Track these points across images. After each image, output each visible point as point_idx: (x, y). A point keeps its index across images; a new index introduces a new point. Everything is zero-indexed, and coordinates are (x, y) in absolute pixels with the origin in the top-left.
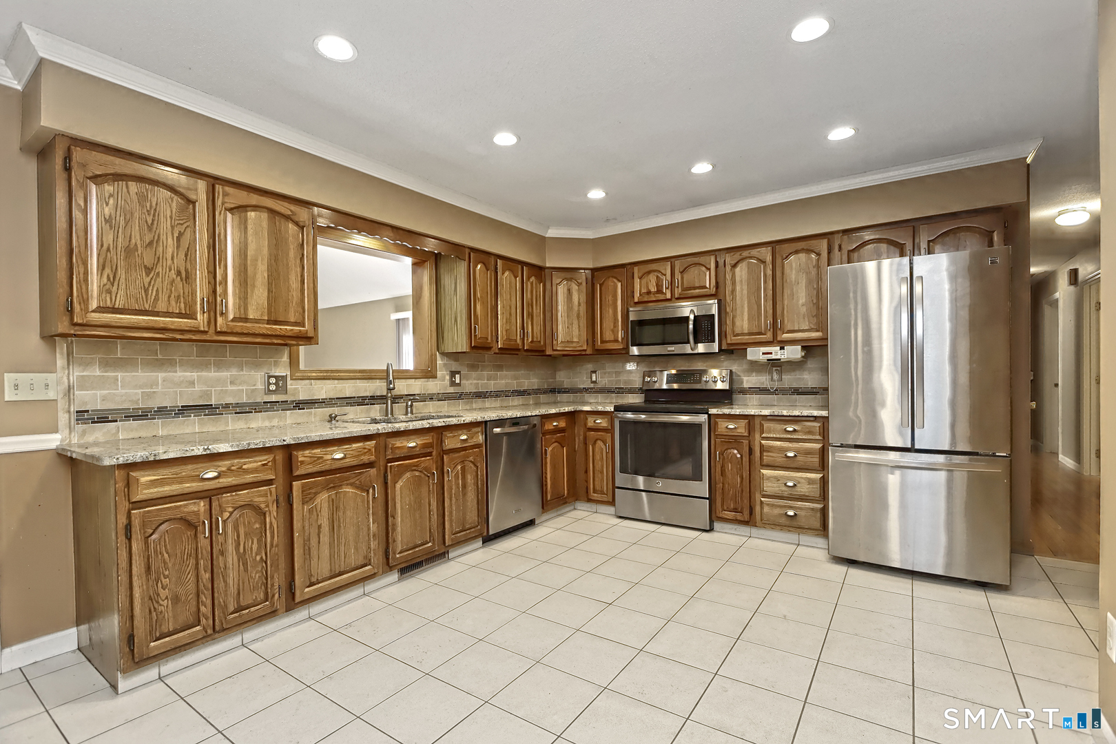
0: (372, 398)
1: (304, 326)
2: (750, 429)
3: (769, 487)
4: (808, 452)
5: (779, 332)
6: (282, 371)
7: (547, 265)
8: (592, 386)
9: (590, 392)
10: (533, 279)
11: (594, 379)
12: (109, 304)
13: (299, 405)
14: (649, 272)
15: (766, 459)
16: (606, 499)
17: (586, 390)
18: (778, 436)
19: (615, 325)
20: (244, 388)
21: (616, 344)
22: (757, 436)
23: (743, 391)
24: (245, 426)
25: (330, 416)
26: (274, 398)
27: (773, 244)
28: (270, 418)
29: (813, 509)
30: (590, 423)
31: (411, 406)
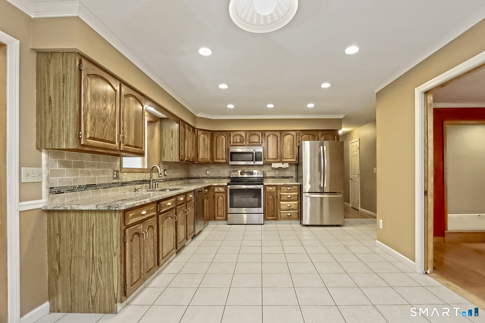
0: (143, 181)
1: (142, 149)
2: (277, 189)
3: (283, 207)
4: (294, 196)
5: (282, 159)
6: (118, 168)
7: (197, 128)
8: (207, 176)
9: (206, 179)
10: (193, 133)
11: (208, 173)
12: (93, 136)
13: (123, 184)
14: (236, 135)
15: (282, 199)
16: (223, 219)
17: (204, 178)
18: (285, 191)
19: (223, 153)
20: (106, 176)
21: (223, 160)
22: (279, 192)
23: (266, 178)
24: (106, 194)
25: (135, 189)
26: (115, 181)
27: (281, 131)
28: (114, 191)
29: (295, 213)
30: (216, 190)
31: (158, 184)
